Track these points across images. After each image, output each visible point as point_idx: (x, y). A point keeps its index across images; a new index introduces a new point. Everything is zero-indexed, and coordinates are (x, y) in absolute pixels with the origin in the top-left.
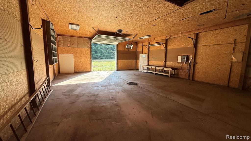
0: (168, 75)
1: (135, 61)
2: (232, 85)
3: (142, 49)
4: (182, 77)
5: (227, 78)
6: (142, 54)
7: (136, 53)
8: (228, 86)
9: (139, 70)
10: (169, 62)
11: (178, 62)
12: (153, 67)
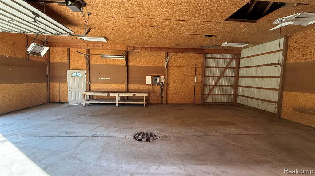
0: (142, 103)
1: (44, 84)
2: (196, 102)
3: (69, 59)
4: (153, 103)
5: (193, 96)
6: (70, 69)
7: (47, 66)
8: (194, 104)
9: (68, 103)
10: (134, 85)
11: (147, 84)
12: (112, 94)
